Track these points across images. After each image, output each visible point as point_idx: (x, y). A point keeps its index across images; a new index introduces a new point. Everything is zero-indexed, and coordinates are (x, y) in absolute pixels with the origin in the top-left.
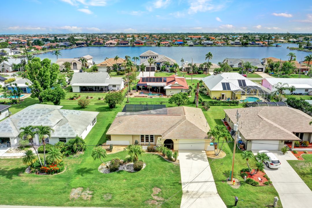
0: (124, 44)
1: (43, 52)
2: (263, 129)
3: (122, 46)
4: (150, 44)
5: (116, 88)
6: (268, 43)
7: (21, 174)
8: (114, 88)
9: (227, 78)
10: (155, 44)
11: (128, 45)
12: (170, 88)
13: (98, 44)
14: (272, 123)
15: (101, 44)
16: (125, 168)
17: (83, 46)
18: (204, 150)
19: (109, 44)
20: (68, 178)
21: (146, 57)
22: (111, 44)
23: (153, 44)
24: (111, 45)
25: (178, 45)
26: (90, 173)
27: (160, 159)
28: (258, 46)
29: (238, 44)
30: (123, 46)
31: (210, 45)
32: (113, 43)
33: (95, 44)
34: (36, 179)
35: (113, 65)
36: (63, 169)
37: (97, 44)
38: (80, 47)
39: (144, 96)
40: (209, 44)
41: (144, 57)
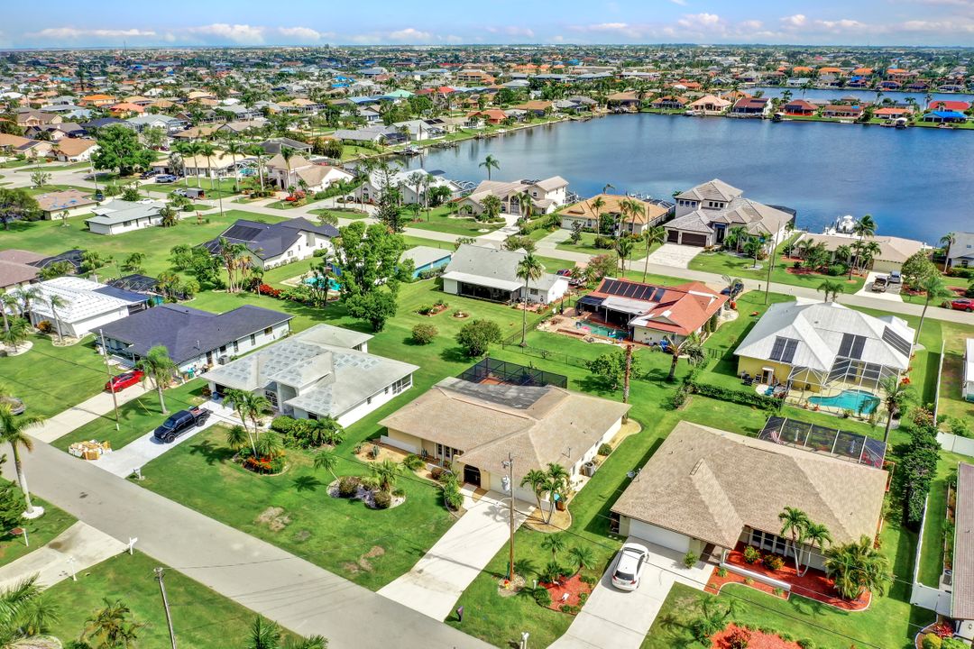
0: (749, 110)
1: (503, 131)
2: (666, 499)
3: (740, 118)
4: (837, 114)
5: (536, 298)
7: (226, 461)
8: (533, 297)
9: (816, 322)
10: (855, 115)
11: (759, 114)
12: (645, 324)
13: (671, 106)
15: (678, 106)
16: (368, 497)
17: (626, 109)
18: (536, 505)
19: (702, 107)
20: (276, 488)
21: (693, 204)
22: (709, 106)
23: (848, 114)
24: (708, 112)
25: (936, 124)
26: (313, 490)
27: (437, 499)
30: (747, 118)
32: (716, 105)
33: (660, 105)
34: (238, 474)
36: (279, 470)
37: (667, 105)
38: (617, 113)
41: (687, 203)
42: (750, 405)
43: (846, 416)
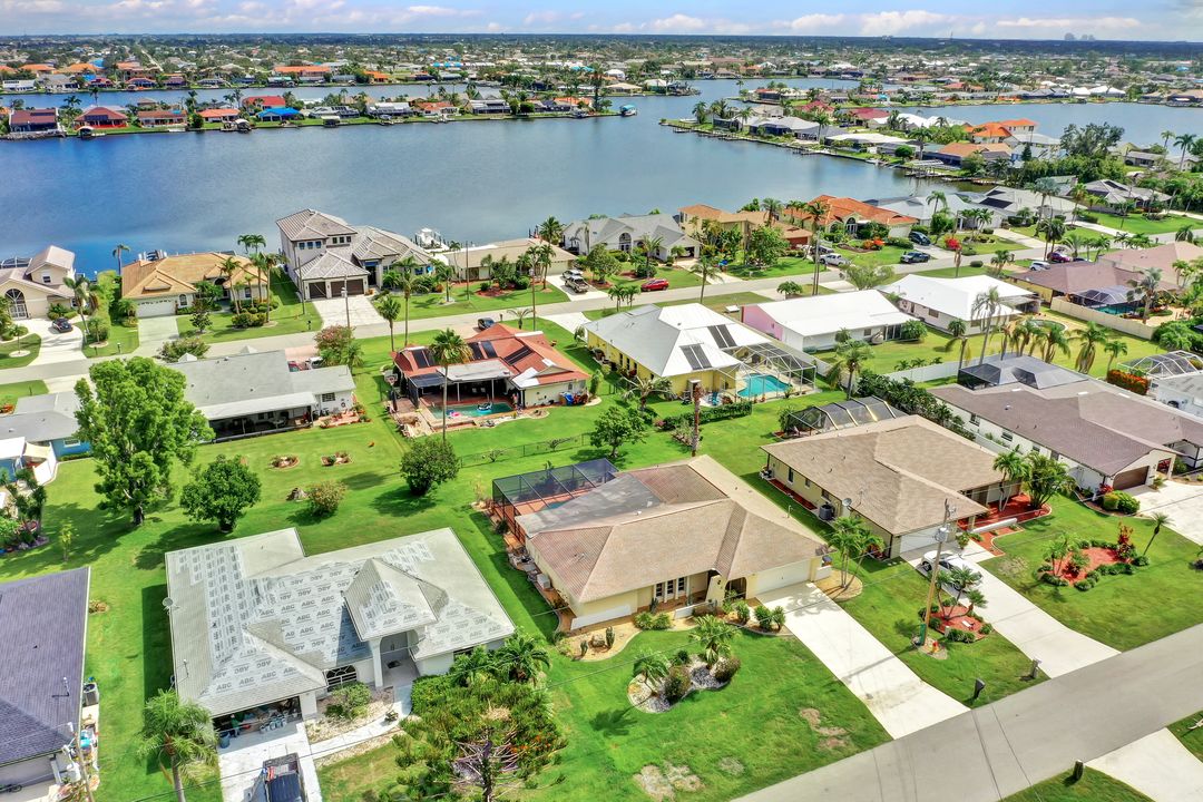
4: (157, 122)
5: (336, 405)
6: (596, 105)
8: (330, 405)
9: (680, 324)
10: (180, 121)
12: (535, 382)
14: (923, 480)
18: (809, 581)
21: (318, 243)
23: (171, 121)
25: (276, 124)
28: (564, 114)
29: (501, 111)
31: (400, 120)
35: (196, 285)
39: (461, 424)
40: (397, 115)
41: (310, 244)
42: (727, 418)
43: (787, 396)
